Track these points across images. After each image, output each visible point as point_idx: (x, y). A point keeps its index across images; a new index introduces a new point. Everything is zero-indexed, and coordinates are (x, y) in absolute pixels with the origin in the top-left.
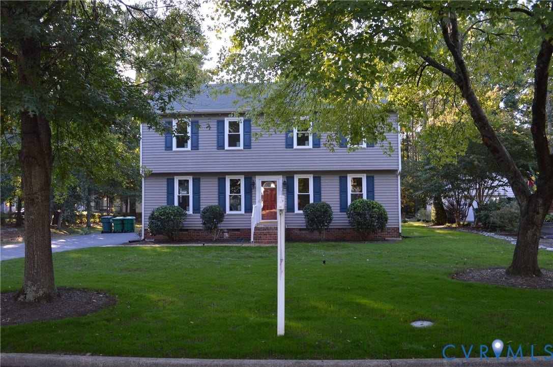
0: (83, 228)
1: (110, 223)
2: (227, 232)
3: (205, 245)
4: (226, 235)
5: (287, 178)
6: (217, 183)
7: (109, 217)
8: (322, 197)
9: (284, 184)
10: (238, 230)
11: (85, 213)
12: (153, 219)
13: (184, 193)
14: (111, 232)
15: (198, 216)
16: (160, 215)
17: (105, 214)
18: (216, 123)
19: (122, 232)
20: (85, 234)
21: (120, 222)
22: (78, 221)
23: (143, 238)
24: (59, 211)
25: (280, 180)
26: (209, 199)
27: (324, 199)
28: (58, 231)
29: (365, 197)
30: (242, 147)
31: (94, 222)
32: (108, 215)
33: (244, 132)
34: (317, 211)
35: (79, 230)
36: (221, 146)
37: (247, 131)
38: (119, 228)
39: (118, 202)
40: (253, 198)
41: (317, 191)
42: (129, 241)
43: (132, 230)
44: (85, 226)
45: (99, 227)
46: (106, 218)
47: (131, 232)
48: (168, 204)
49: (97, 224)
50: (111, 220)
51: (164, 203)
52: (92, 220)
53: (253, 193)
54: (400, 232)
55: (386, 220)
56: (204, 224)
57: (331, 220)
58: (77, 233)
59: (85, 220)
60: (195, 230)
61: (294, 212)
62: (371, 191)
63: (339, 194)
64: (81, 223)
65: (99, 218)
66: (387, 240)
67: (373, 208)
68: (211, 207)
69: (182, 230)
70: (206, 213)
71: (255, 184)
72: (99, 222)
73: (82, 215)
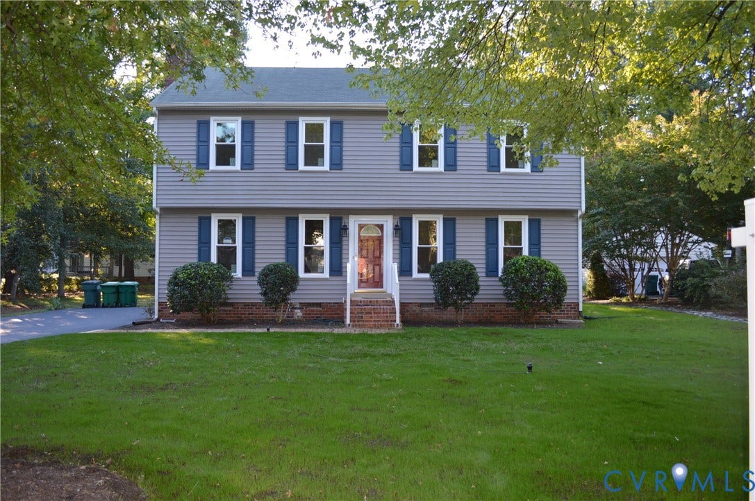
0: (52, 299)
1: (96, 292)
2: (300, 309)
3: (272, 330)
4: (298, 313)
5: (401, 219)
6: (284, 225)
7: (95, 282)
8: (457, 252)
9: (396, 228)
10: (319, 305)
11: (56, 276)
12: (176, 284)
13: (227, 242)
14: (98, 306)
15: (253, 281)
16: (190, 279)
17: (86, 278)
18: (284, 126)
19: (116, 306)
20: (56, 309)
21: (114, 290)
22: (44, 289)
23: (156, 317)
24: (13, 272)
25: (389, 223)
26: (270, 252)
27: (461, 255)
28: (11, 304)
29: (526, 252)
30: (327, 167)
31: (70, 291)
32: (92, 279)
33: (332, 141)
34: (456, 274)
35: (46, 303)
36: (292, 164)
37: (337, 141)
38: (113, 298)
39: (106, 260)
40: (344, 252)
41: (450, 243)
42: (133, 323)
43: (133, 303)
44: (56, 295)
45: (77, 298)
46: (90, 284)
47: (131, 306)
48: (199, 261)
49: (74, 292)
50: (99, 287)
51: (193, 258)
52: (67, 287)
53: (344, 243)
54: (581, 309)
55: (565, 291)
56: (265, 294)
57: (478, 289)
58: (43, 306)
59: (55, 286)
60: (245, 304)
61: (412, 275)
62: (535, 243)
63: (484, 248)
64: (48, 291)
65: (77, 284)
66: (561, 323)
67: (547, 270)
68: (276, 266)
69: (225, 304)
70: (269, 275)
71: (348, 229)
72: (77, 290)
73: (51, 279)
